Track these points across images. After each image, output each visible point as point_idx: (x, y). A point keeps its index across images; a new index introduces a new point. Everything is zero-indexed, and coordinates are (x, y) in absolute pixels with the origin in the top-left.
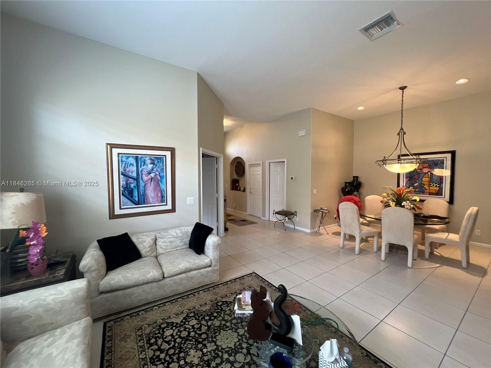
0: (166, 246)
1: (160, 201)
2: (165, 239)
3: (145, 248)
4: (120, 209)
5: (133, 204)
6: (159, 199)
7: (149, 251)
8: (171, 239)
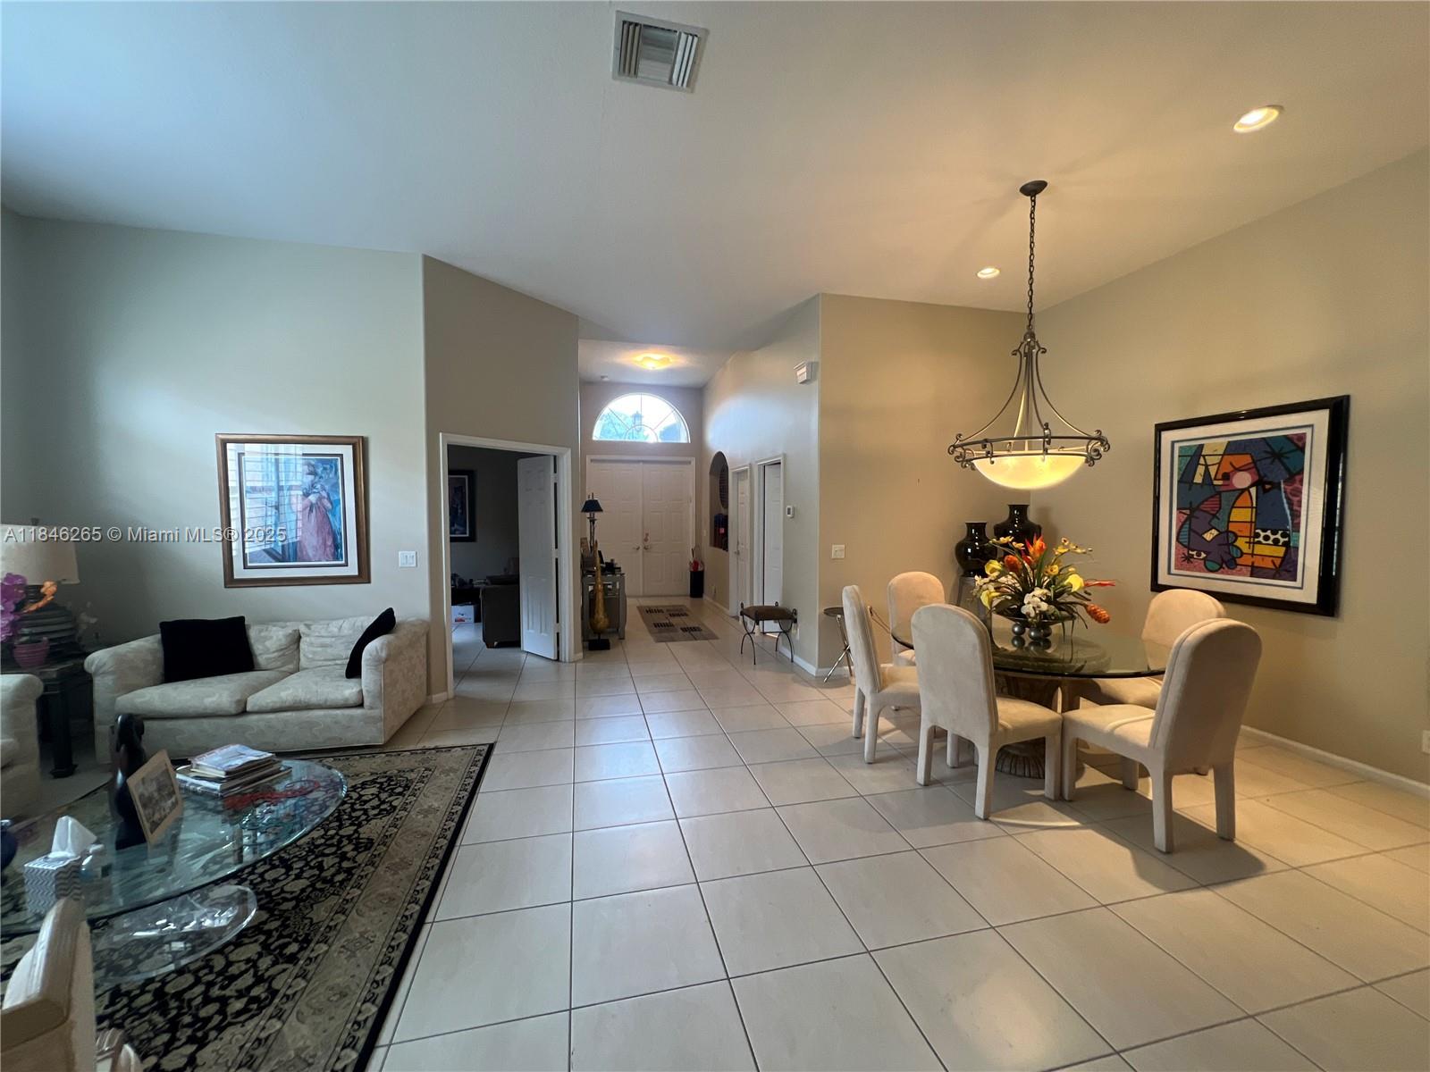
0: (314, 653)
1: (330, 555)
2: (313, 639)
3: (267, 651)
4: (245, 568)
5: (271, 560)
6: (330, 551)
7: (275, 659)
8: (328, 641)
